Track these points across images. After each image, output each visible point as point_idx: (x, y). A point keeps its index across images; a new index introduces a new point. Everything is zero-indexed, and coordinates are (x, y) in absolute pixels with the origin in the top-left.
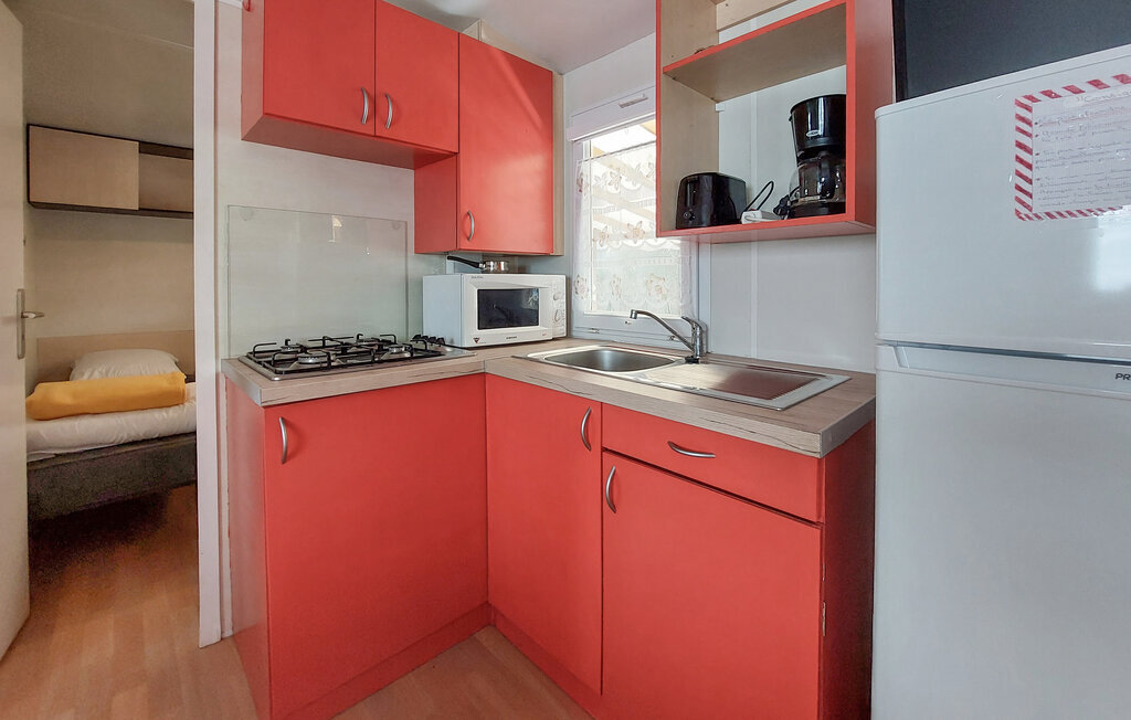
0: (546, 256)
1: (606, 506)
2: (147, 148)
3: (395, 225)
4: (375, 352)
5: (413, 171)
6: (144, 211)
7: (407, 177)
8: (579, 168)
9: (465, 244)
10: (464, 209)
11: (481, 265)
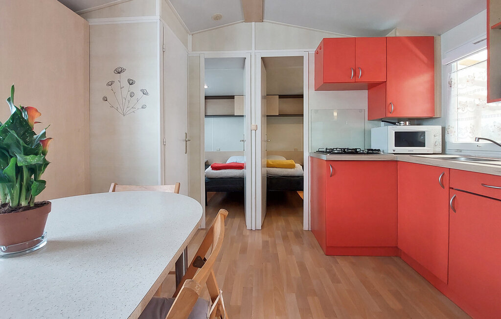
0: (431, 118)
1: (451, 210)
2: (281, 97)
3: (361, 111)
4: (355, 152)
5: (367, 91)
6: (280, 115)
7: (365, 93)
8: (450, 76)
9: (390, 115)
10: (389, 101)
11: (397, 124)
